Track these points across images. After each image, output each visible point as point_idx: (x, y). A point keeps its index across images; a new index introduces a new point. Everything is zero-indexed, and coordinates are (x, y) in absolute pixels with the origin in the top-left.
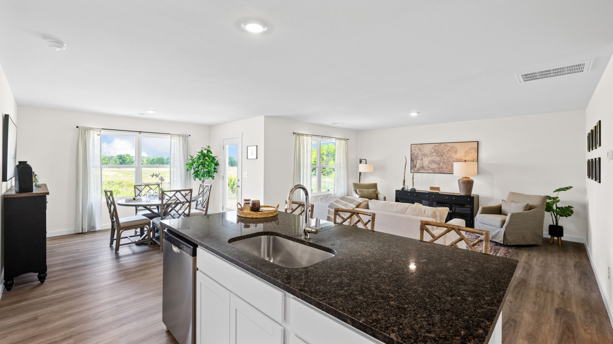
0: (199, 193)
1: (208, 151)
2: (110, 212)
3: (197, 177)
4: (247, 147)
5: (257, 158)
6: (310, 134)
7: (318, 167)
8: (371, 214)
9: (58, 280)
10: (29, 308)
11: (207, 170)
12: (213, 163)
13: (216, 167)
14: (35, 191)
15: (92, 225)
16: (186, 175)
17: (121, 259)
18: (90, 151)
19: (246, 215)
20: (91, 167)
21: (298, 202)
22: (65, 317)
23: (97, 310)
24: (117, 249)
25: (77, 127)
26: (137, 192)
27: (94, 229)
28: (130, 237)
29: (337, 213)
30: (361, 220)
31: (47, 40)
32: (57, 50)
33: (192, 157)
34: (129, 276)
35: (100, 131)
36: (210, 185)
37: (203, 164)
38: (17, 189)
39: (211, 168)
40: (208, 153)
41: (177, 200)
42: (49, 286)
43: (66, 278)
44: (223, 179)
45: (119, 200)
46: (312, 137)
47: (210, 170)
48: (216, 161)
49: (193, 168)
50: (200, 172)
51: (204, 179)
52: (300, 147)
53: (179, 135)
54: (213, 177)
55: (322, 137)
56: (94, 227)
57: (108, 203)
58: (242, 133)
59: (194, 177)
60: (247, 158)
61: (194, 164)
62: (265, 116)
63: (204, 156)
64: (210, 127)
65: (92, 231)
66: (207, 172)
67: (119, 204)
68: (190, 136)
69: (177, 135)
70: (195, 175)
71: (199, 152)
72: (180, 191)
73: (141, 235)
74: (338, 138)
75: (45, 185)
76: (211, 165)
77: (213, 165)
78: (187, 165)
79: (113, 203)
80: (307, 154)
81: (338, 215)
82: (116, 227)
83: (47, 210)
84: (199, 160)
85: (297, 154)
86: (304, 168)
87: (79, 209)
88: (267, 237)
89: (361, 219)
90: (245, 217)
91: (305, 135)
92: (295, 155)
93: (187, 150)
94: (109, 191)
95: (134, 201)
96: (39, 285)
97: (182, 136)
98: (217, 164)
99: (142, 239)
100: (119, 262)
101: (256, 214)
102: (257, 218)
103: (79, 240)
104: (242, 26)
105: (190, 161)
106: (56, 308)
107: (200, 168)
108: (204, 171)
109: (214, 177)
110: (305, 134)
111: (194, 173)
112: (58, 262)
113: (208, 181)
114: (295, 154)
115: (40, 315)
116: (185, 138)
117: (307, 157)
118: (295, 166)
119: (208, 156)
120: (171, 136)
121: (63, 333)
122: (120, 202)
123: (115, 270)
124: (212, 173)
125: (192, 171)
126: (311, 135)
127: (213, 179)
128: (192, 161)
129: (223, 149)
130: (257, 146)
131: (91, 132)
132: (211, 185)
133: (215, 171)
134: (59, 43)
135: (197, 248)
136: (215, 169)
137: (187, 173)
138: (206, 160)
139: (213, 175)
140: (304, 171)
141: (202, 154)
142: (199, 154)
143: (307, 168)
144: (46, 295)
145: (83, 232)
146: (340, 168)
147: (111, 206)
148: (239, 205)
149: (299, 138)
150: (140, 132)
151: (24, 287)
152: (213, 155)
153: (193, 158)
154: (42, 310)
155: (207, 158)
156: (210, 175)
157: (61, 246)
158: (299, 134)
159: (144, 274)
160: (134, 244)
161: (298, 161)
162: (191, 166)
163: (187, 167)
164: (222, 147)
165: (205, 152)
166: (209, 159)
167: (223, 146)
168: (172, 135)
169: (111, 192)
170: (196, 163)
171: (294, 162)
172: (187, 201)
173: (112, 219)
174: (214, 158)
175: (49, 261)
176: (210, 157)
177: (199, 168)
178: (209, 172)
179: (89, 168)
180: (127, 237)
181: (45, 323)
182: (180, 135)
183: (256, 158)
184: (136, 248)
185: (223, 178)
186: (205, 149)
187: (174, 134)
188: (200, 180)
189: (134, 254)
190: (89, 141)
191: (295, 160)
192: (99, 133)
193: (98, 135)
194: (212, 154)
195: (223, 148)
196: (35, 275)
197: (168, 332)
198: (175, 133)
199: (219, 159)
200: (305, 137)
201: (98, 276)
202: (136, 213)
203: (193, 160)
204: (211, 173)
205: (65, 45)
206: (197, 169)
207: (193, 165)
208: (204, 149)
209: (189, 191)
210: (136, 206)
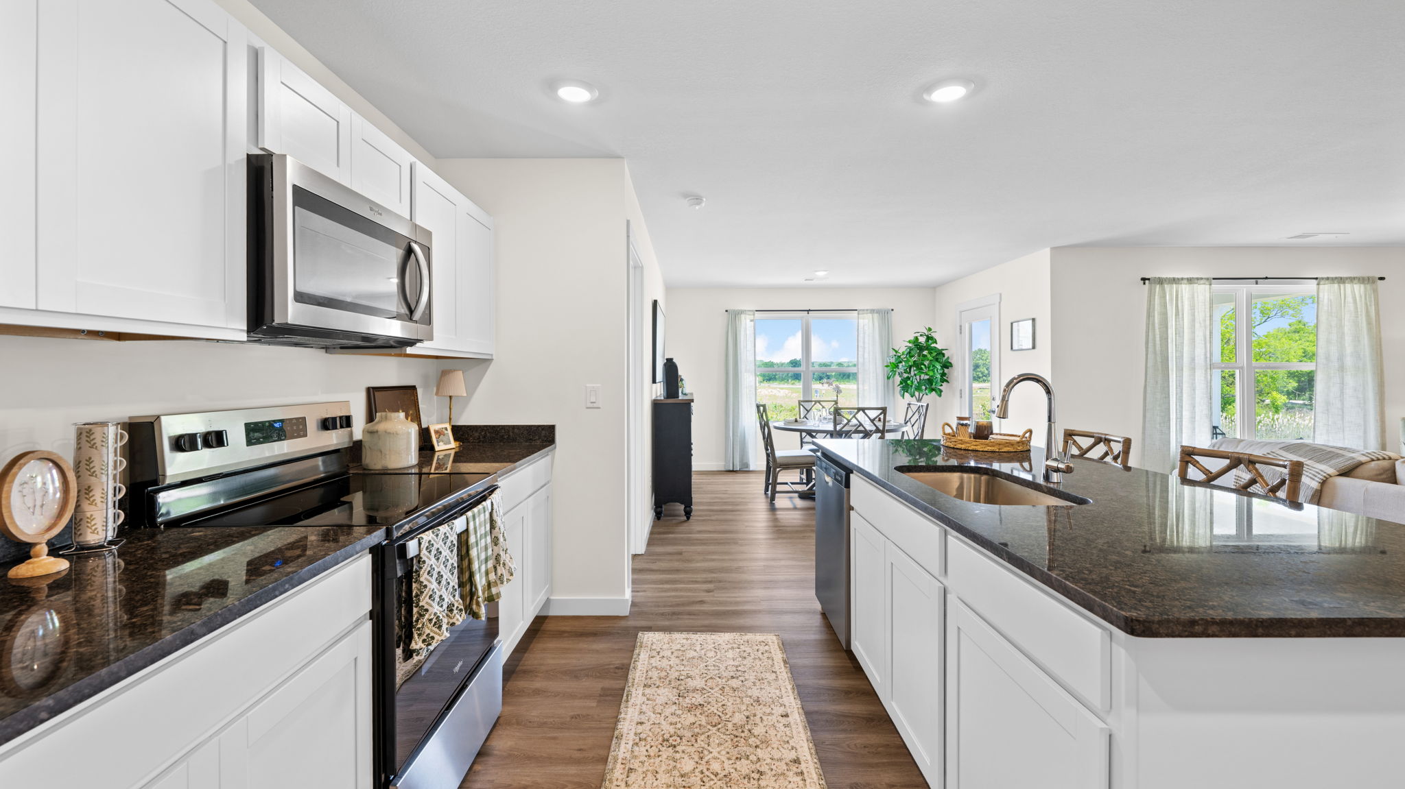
0: (905, 420)
1: (929, 338)
2: (764, 438)
3: (907, 392)
4: (1012, 324)
5: (1034, 347)
6: (1203, 277)
7: (1241, 368)
8: (1286, 463)
9: (704, 520)
10: (674, 542)
11: (927, 377)
12: (939, 362)
13: (946, 370)
14: (681, 397)
15: (745, 461)
16: (886, 387)
17: (778, 513)
18: (742, 347)
19: (954, 443)
20: (743, 370)
21: (1094, 433)
22: (707, 560)
23: (741, 564)
24: (773, 498)
25: (727, 311)
26: (803, 412)
27: (747, 467)
28: (792, 483)
29: (1188, 459)
30: (1259, 479)
31: (688, 199)
32: (697, 208)
33: (896, 352)
34: (784, 536)
35: (754, 315)
36: (925, 405)
37: (917, 365)
38: (665, 395)
39: (934, 372)
40: (928, 341)
41: (859, 426)
42: (695, 525)
43: (712, 520)
44: (961, 397)
45: (776, 420)
46: (1210, 285)
47: (932, 376)
48: (944, 359)
49: (897, 373)
50: (912, 382)
51: (921, 395)
52: (1164, 315)
53: (872, 311)
54: (940, 393)
55: (1257, 280)
56: (747, 465)
57: (761, 424)
58: (1001, 294)
59: (900, 392)
60: (1012, 349)
61: (900, 365)
62: (1051, 248)
63: (921, 348)
64: (933, 289)
65: (744, 470)
66: (927, 382)
67: (776, 428)
68: (892, 310)
69: (869, 311)
70: (903, 387)
71: (909, 342)
72: (863, 410)
73: (807, 484)
74: (1328, 279)
75: (692, 394)
76: (934, 366)
77: (938, 366)
78: (887, 366)
79: (767, 424)
80: (1193, 332)
81: (1192, 464)
82: (771, 464)
83: (692, 423)
84: (911, 357)
85: (1157, 331)
86: (1180, 369)
87: (729, 434)
88: (975, 477)
89: (1261, 476)
90: (952, 446)
91: (1185, 281)
92: (1147, 336)
93: (888, 338)
94: (762, 406)
95: (796, 424)
96: (685, 521)
97: (878, 312)
98: (947, 365)
99: (808, 490)
100: (774, 515)
101: (974, 443)
102: (977, 451)
103: (729, 479)
104: (926, 97)
105: (893, 360)
106: (699, 548)
107: (912, 374)
108: (920, 379)
109: (941, 391)
110: (1186, 277)
111: (901, 383)
112: (705, 500)
113: (929, 398)
114: (1147, 332)
115: (685, 552)
116: (884, 315)
117: (1193, 341)
118: (1150, 364)
119: (928, 348)
120: (858, 314)
121: (704, 576)
122: (777, 424)
123: (771, 524)
124: (936, 382)
125: (898, 379)
126: (1208, 279)
127: (940, 396)
128: (896, 360)
129: (961, 333)
130: (1034, 320)
131: (743, 316)
132: (928, 405)
133: (944, 379)
134: (697, 199)
135: (851, 475)
136: (943, 374)
137: (888, 383)
138: (925, 356)
139: (940, 387)
140: (1182, 376)
141: (917, 345)
142: (911, 345)
143: (1193, 369)
144: (691, 533)
145: (735, 470)
146: (1342, 368)
147: (764, 430)
148: (946, 427)
149: (1163, 290)
150: (808, 311)
151: (672, 520)
152: (939, 346)
153: (898, 354)
154: (688, 547)
155: (925, 353)
156: (933, 386)
157: (709, 484)
158: (1161, 281)
159: (804, 538)
160: (797, 494)
161: (1158, 352)
162: (894, 368)
163: (887, 371)
164: (958, 328)
165: (922, 340)
166: (930, 353)
167: (961, 326)
168: (860, 312)
169: (764, 406)
170: (904, 363)
171: (1147, 355)
172: (877, 431)
173: (767, 450)
174: (940, 353)
175: (696, 497)
176: (932, 350)
177: (910, 373)
178: (930, 381)
179: (741, 372)
180: (787, 484)
181: (689, 561)
182: (874, 310)
183: (1031, 347)
184: (800, 503)
185: (961, 394)
186: (921, 335)
187: (864, 310)
188: (912, 397)
189: (795, 508)
190: (740, 331)
191: (1150, 350)
192: (752, 317)
193: (751, 321)
194: (937, 343)
195: (961, 329)
196: (681, 508)
197: (824, 615)
198: (866, 308)
199: (953, 354)
200: (1185, 288)
201: (746, 526)
202: (802, 446)
203: (899, 357)
204: (934, 384)
205: (704, 199)
206: (905, 375)
207: (897, 367)
208: (919, 334)
209: (881, 411)
210: (801, 431)
